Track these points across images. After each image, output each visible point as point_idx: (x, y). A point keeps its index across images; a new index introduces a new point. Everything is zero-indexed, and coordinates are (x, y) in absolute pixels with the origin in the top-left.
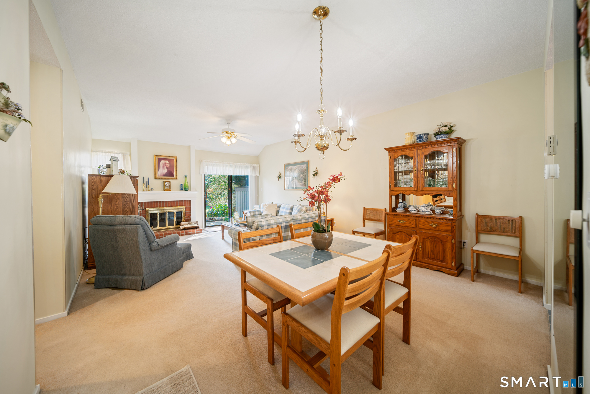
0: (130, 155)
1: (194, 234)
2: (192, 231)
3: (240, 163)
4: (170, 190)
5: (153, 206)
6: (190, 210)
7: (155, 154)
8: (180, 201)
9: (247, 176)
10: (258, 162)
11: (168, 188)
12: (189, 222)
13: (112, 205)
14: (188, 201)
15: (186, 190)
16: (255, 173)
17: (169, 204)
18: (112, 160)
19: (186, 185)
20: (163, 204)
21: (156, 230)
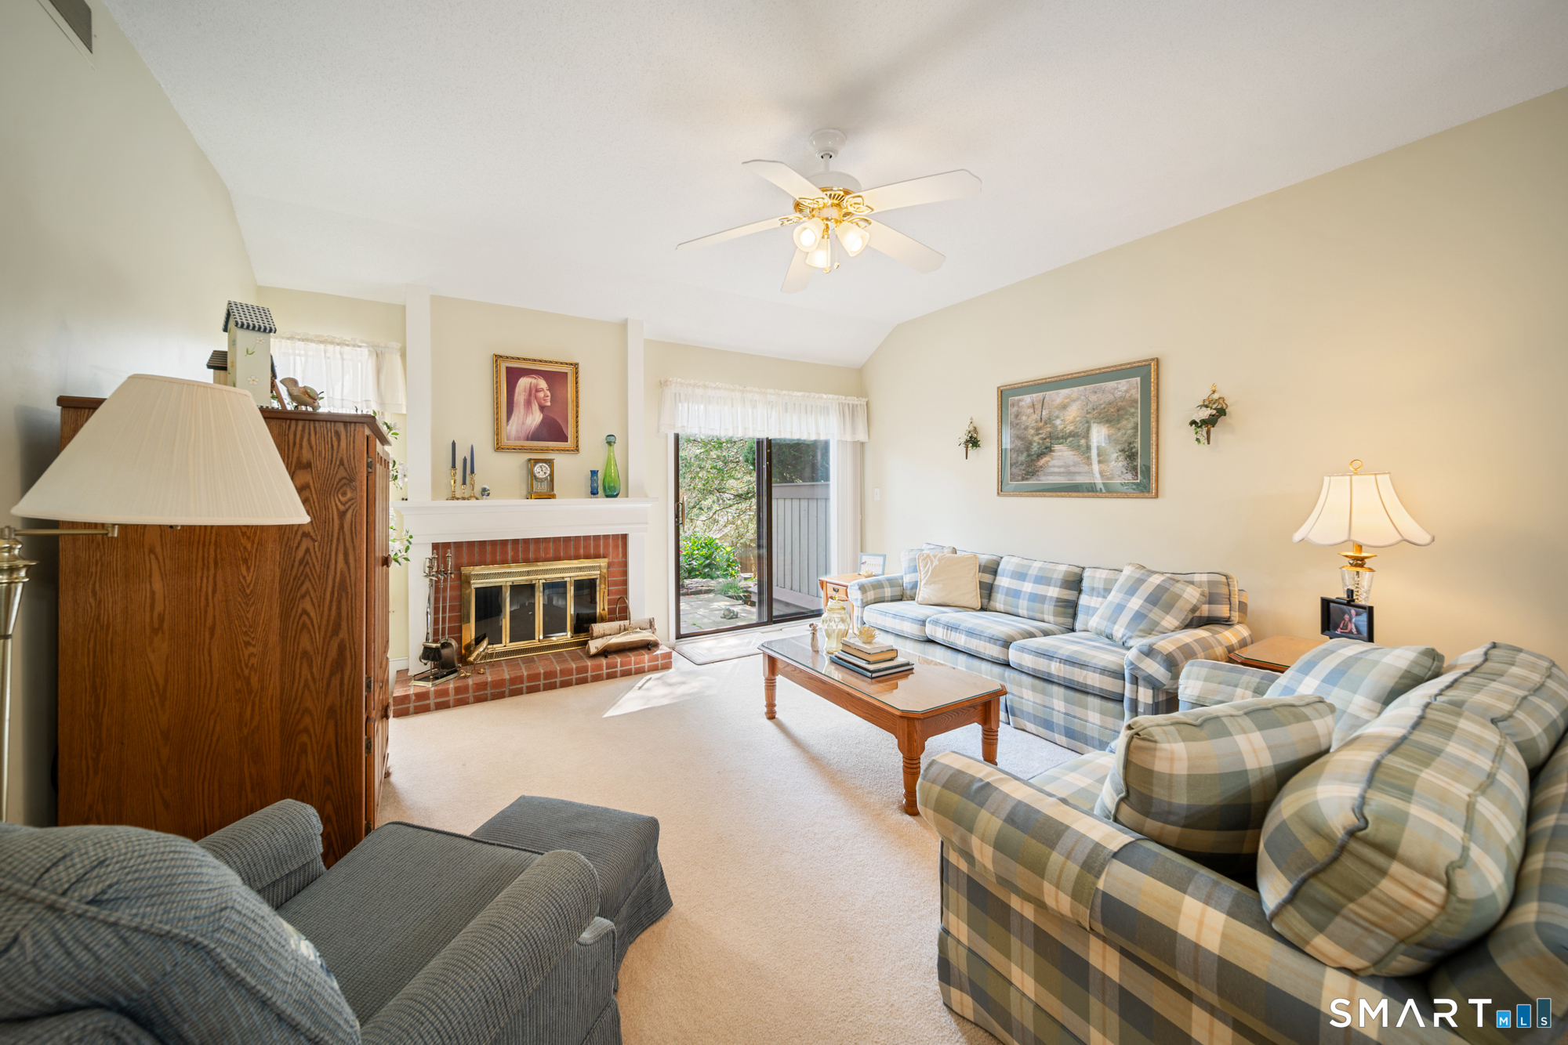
0: (403, 355)
1: (640, 671)
2: (633, 658)
3: (801, 393)
4: (551, 496)
5: (488, 558)
6: (625, 573)
7: (497, 353)
8: (587, 538)
9: (826, 444)
10: (862, 391)
11: (543, 488)
12: (622, 623)
13: (220, 584)
14: (615, 537)
15: (611, 493)
16: (854, 432)
17: (546, 550)
18: (231, 324)
19: (610, 476)
20: (526, 550)
21: (500, 654)
